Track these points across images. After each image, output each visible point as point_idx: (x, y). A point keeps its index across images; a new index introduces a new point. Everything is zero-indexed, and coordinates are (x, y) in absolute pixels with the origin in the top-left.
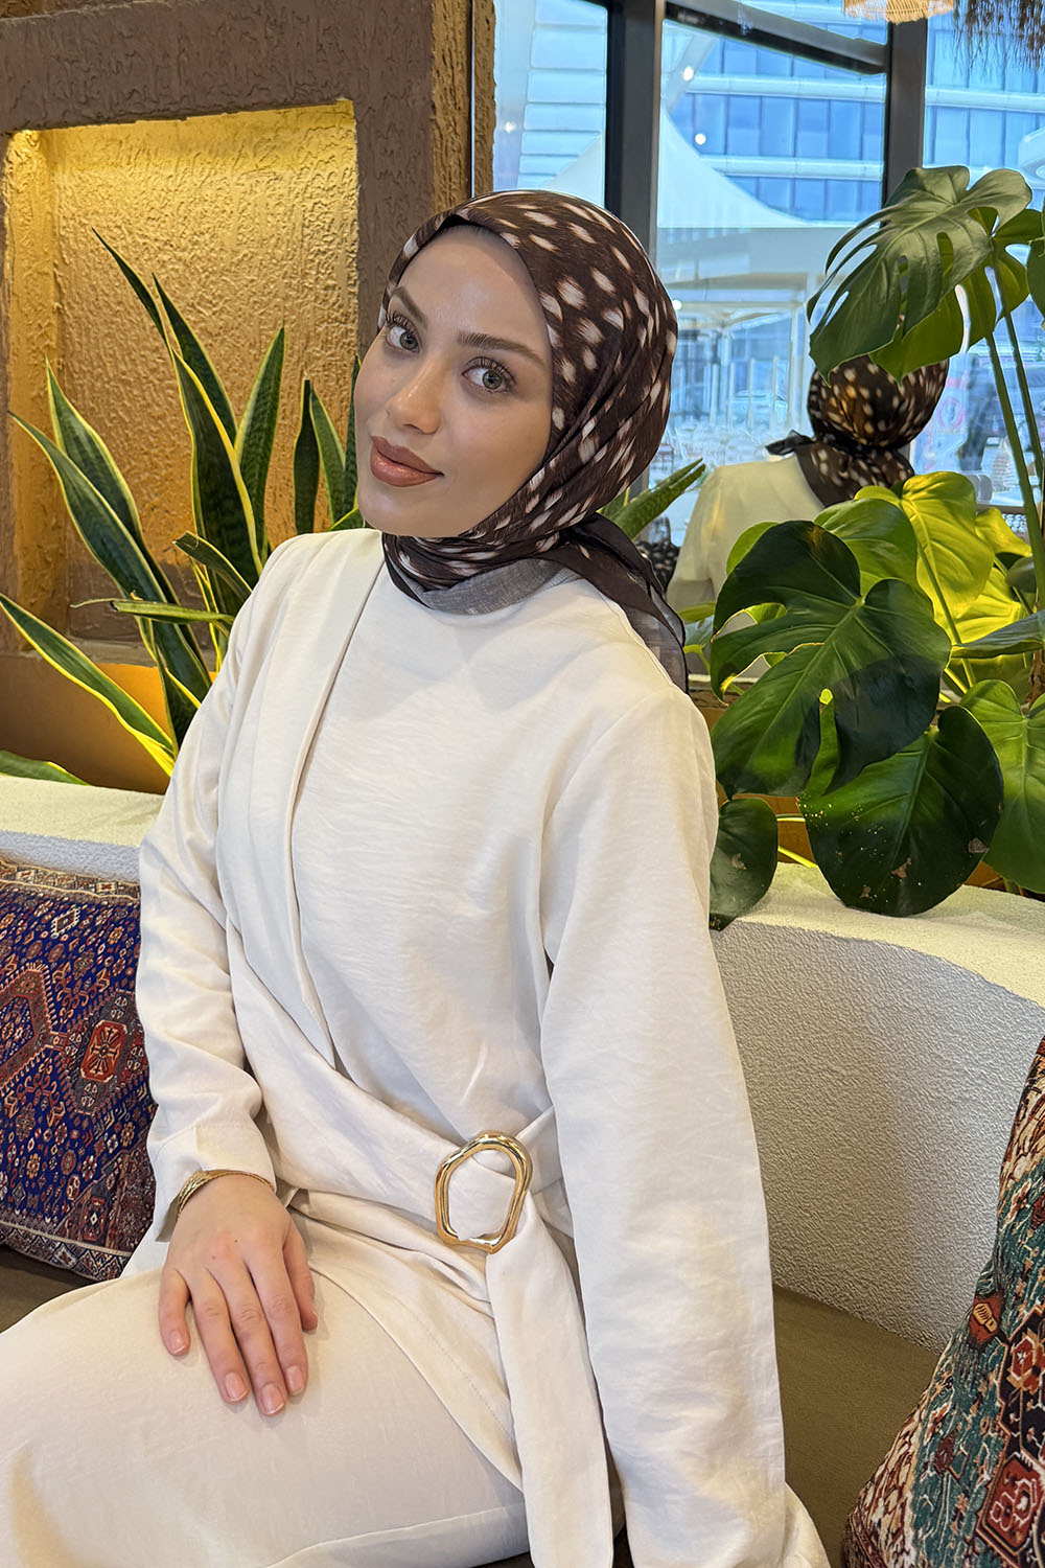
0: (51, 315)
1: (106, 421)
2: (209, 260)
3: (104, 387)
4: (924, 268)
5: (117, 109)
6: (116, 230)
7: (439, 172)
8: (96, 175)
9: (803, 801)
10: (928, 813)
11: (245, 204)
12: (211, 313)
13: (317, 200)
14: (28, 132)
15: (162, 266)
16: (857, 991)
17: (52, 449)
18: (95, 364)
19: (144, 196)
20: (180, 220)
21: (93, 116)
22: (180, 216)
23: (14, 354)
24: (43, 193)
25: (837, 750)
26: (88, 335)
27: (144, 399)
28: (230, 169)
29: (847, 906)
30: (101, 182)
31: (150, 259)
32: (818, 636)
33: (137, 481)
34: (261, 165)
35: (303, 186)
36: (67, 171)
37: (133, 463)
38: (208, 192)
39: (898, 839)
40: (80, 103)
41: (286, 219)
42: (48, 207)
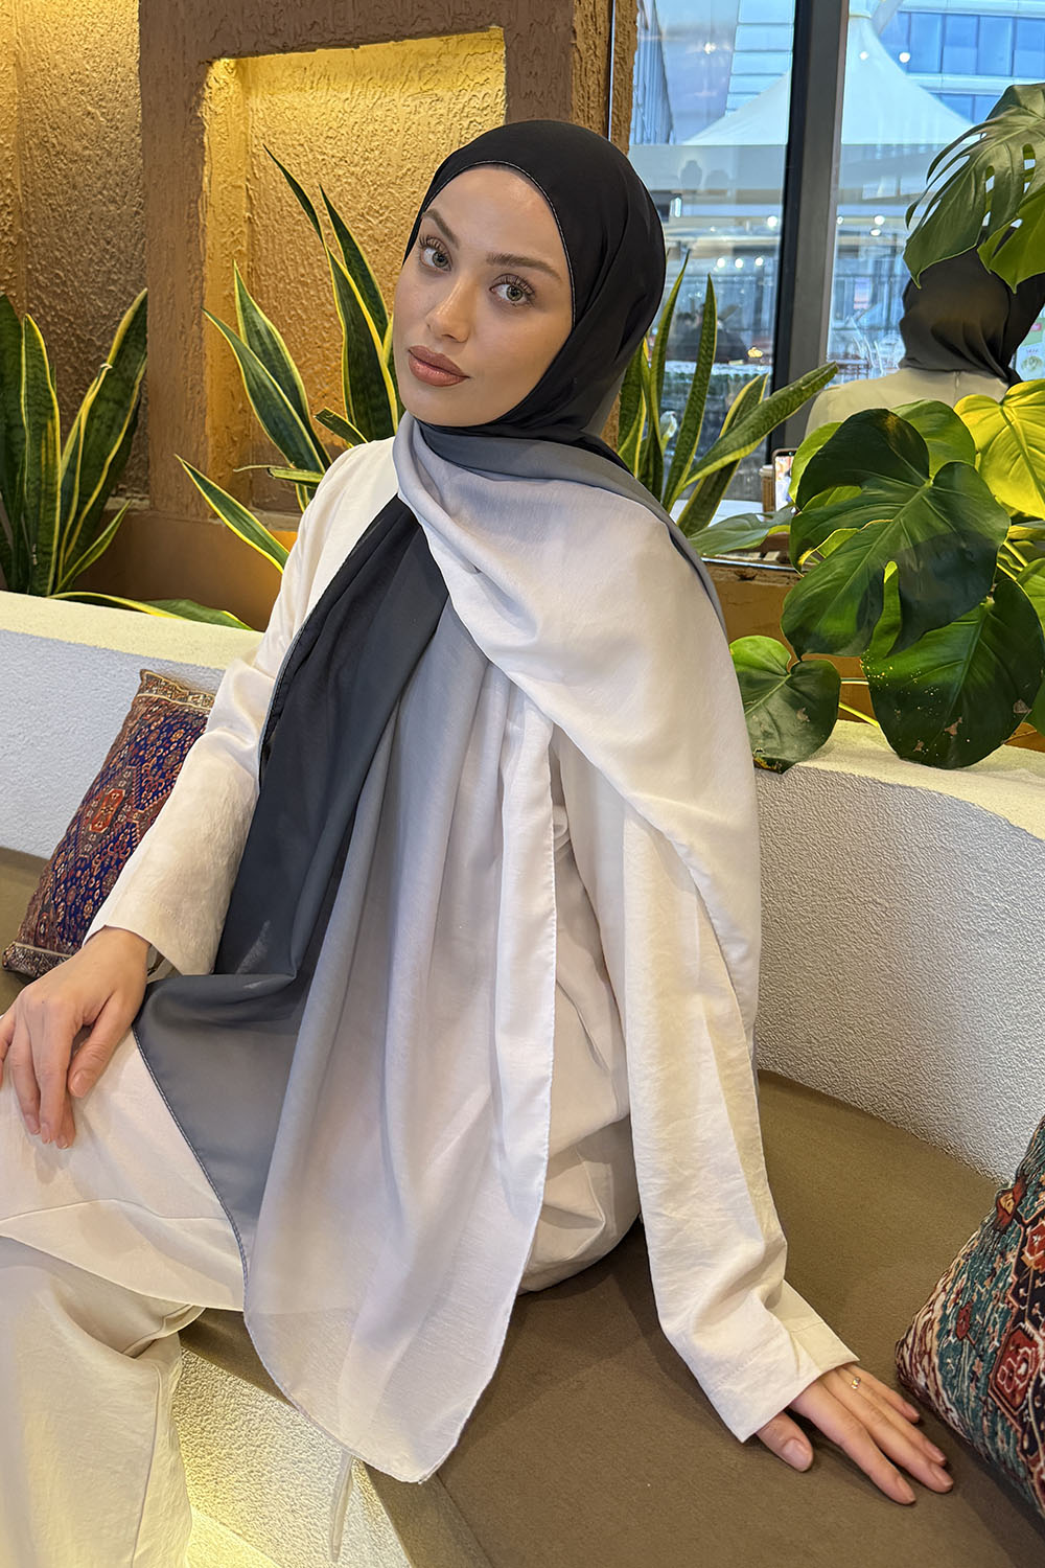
0: (243, 223)
1: (287, 318)
2: (378, 174)
3: (286, 288)
4: (1009, 177)
5: (301, 39)
6: (299, 148)
7: (578, 92)
8: (284, 98)
9: (867, 663)
10: (979, 677)
11: (410, 123)
12: (378, 221)
13: (472, 119)
14: (227, 60)
15: (338, 180)
16: (901, 832)
17: (237, 342)
18: (279, 267)
19: (324, 117)
20: (354, 139)
21: (280, 46)
22: (354, 135)
23: (209, 258)
24: (238, 115)
25: (899, 617)
26: (273, 241)
27: (319, 299)
28: (398, 90)
29: (901, 758)
30: (287, 105)
31: (328, 174)
32: (887, 513)
33: (311, 371)
34: (425, 89)
35: (461, 106)
36: (260, 95)
37: (309, 356)
38: (379, 113)
39: (953, 699)
40: (270, 34)
41: (445, 136)
42: (242, 128)
